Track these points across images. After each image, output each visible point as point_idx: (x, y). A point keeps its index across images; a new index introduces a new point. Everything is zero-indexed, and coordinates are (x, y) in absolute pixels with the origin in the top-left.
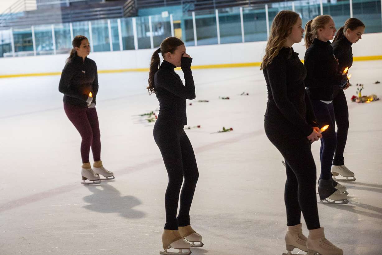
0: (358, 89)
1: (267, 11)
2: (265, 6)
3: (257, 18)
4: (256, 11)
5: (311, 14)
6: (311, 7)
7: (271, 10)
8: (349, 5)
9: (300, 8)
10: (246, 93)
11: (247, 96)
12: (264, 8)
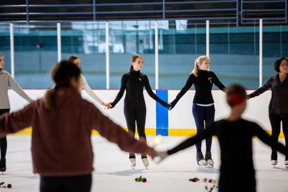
0: (206, 188)
1: (59, 33)
2: (56, 25)
3: (42, 46)
4: (42, 33)
5: (140, 46)
6: (140, 34)
7: (68, 33)
8: (205, 35)
9: (121, 33)
10: (6, 184)
11: (7, 189)
12: (56, 29)
